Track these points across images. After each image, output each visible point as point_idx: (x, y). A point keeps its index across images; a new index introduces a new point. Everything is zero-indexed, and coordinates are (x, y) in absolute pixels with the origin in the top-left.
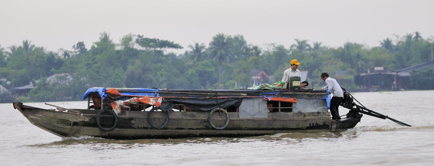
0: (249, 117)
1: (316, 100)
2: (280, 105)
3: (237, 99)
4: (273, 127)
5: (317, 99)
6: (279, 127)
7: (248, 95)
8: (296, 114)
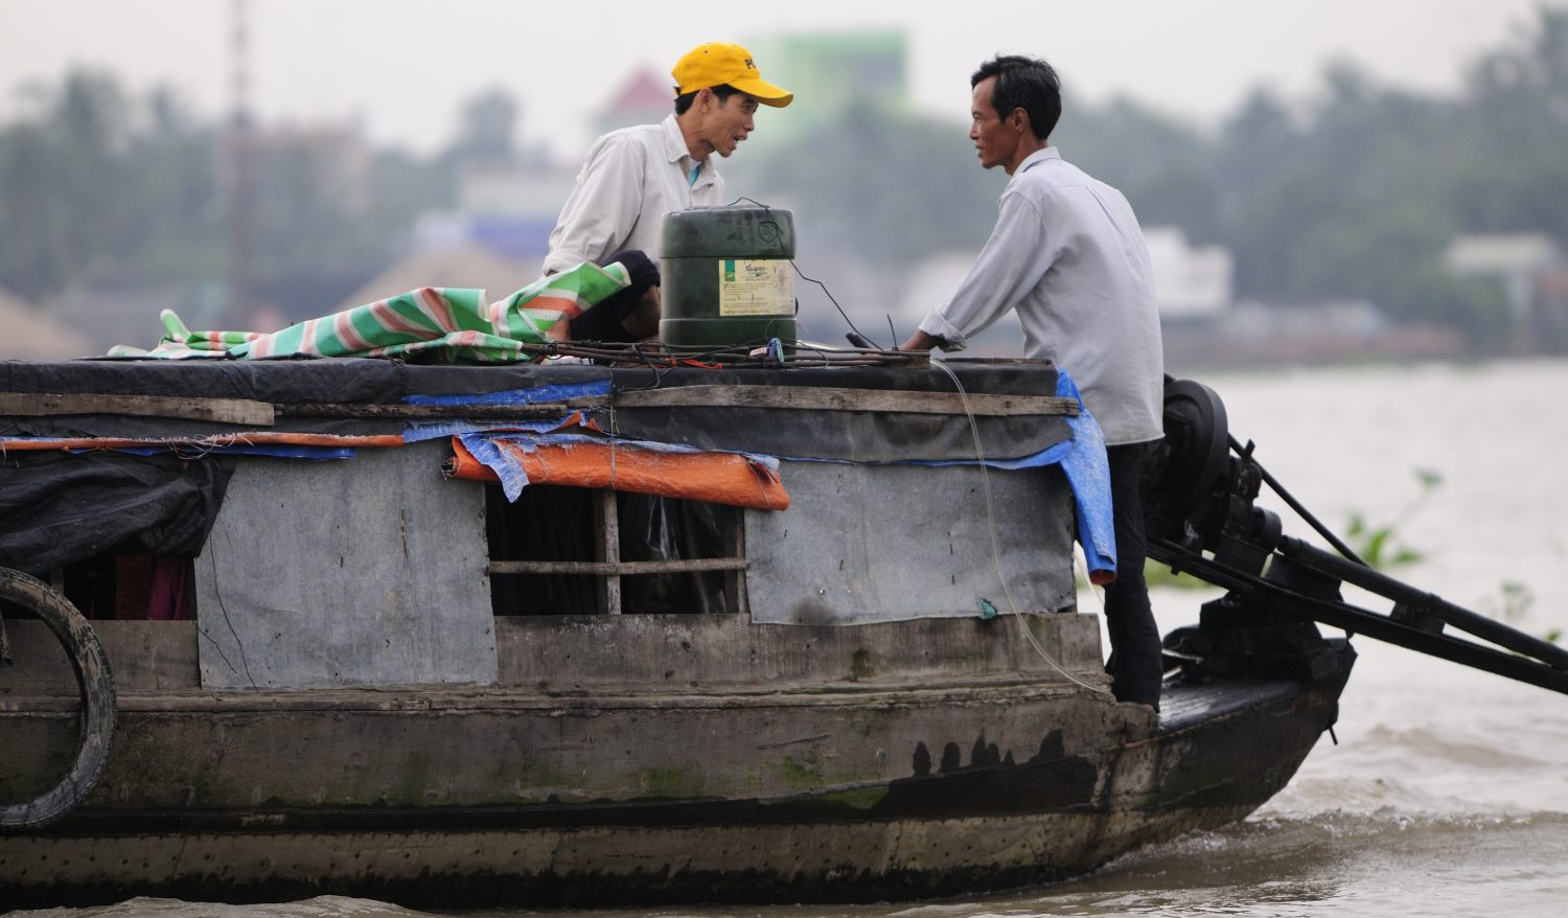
0: (299, 678)
1: (959, 475)
2: (612, 538)
3: (170, 460)
4: (563, 791)
5: (972, 466)
6: (621, 792)
7: (283, 421)
8: (781, 634)
